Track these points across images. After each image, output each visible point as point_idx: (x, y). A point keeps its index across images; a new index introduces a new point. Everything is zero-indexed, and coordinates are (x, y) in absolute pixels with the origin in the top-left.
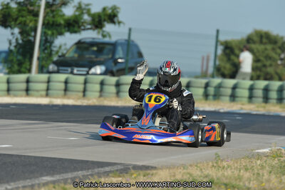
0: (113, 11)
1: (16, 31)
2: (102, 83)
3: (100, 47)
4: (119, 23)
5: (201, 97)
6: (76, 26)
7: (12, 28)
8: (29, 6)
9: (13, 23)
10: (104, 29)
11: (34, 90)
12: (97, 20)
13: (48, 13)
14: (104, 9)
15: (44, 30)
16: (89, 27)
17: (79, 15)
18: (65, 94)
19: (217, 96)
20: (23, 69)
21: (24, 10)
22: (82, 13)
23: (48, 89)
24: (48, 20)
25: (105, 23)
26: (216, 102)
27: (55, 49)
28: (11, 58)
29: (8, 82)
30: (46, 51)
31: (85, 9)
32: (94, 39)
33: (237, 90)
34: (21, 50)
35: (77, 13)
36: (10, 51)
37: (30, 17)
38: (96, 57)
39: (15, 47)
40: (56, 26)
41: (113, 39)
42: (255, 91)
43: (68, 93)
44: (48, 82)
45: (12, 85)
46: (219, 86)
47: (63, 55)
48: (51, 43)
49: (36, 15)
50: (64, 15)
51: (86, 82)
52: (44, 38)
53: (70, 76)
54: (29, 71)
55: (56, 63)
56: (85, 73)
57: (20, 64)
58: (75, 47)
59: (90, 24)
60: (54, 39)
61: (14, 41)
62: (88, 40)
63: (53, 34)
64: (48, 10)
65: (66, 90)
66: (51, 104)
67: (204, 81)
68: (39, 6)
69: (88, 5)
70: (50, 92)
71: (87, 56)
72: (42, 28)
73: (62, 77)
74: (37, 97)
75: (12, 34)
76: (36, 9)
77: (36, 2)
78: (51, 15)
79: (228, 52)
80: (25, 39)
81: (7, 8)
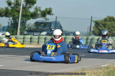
0: (50, 10)
1: (11, 18)
2: (45, 39)
3: (45, 24)
4: (52, 14)
6: (35, 16)
8: (16, 8)
9: (9, 15)
10: (46, 17)
12: (43, 13)
14: (46, 9)
19: (91, 43)
20: (14, 34)
21: (14, 10)
27: (27, 25)
28: (9, 29)
30: (23, 26)
31: (38, 9)
34: (13, 26)
35: (35, 11)
36: (9, 26)
37: (16, 13)
38: (43, 28)
40: (27, 16)
41: (50, 21)
44: (24, 38)
46: (92, 39)
47: (30, 28)
48: (25, 23)
49: (19, 12)
50: (30, 12)
51: (39, 38)
52: (22, 21)
53: (33, 36)
55: (27, 31)
56: (39, 35)
57: (13, 31)
59: (40, 15)
61: (10, 22)
62: (40, 22)
63: (26, 19)
65: (31, 41)
67: (86, 37)
69: (40, 7)
70: (24, 42)
71: (39, 28)
72: (21, 17)
73: (29, 36)
75: (9, 19)
77: (19, 7)
78: (25, 12)
79: (97, 25)
80: (14, 22)
81: (7, 9)
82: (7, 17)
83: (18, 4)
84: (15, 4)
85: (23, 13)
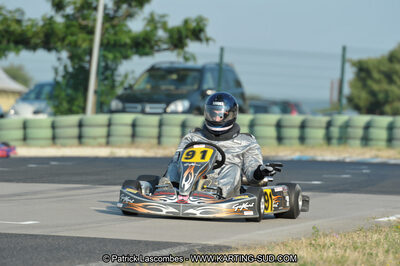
0: (198, 24)
1: (64, 54)
2: (184, 126)
3: (182, 75)
4: (208, 40)
5: (322, 142)
6: (148, 46)
7: (58, 51)
8: (80, 21)
9: (59, 44)
10: (186, 49)
11: (89, 137)
12: (176, 36)
13: (107, 29)
14: (186, 22)
15: (102, 53)
17: (152, 31)
18: (133, 142)
19: (344, 138)
20: (75, 108)
22: (156, 28)
23: (109, 135)
24: (107, 39)
25: (188, 41)
26: (341, 148)
27: (118, 79)
28: (56, 93)
29: (53, 127)
30: (106, 82)
31: (159, 22)
32: (172, 63)
33: (371, 130)
34: (72, 81)
35: (148, 28)
36: (56, 84)
37: (82, 36)
38: (177, 89)
39: (64, 77)
40: (118, 48)
41: (200, 63)
42: (396, 131)
43: (137, 140)
44: (109, 125)
45: (59, 131)
46: (346, 126)
47: (131, 87)
48: (114, 70)
49: (91, 32)
50: (130, 31)
51: (161, 125)
52: (103, 64)
53: (140, 116)
54: (83, 110)
55: (120, 98)
56: (160, 111)
57: (71, 101)
58: (146, 75)
59: (165, 43)
60: (117, 65)
61: (61, 69)
62: (164, 66)
63: (115, 58)
64: (107, 25)
65: (134, 135)
66: (113, 156)
67: (324, 119)
68: (95, 20)
69: (163, 16)
70: (112, 139)
71: (164, 87)
72: (100, 50)
73: (128, 118)
74: (93, 146)
75: (59, 59)
76: (90, 24)
77: (90, 15)
78: (112, 31)
79: (363, 75)
80: (76, 66)
81: (50, 24)
82: (49, 49)
83: (88, 6)
84: (78, 5)
85: (107, 35)
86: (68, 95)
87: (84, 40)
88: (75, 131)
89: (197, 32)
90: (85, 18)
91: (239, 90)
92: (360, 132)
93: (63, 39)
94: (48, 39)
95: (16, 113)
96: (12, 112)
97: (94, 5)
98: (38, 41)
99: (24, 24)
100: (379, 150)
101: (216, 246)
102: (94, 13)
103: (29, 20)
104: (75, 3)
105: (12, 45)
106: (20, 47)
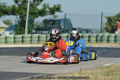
0: (58, 6)
1: (18, 16)
3: (54, 22)
4: (61, 11)
5: (95, 41)
6: (43, 13)
7: (16, 15)
8: (23, 6)
9: (17, 13)
10: (55, 14)
11: (25, 41)
12: (52, 10)
13: (31, 8)
14: (55, 6)
15: (29, 16)
16: (49, 13)
18: (38, 42)
19: (101, 41)
20: (22, 32)
21: (21, 8)
22: (46, 8)
23: (31, 41)
24: (31, 11)
25: (55, 12)
27: (35, 23)
28: (16, 28)
29: (14, 38)
30: (31, 25)
31: (47, 6)
32: (51, 18)
33: (110, 38)
34: (21, 24)
35: (43, 8)
36: (16, 25)
37: (23, 11)
38: (52, 26)
39: (18, 23)
40: (34, 14)
41: (59, 18)
42: (117, 38)
43: (40, 42)
44: (31, 37)
45: (16, 40)
46: (102, 37)
47: (38, 26)
48: (33, 21)
49: (26, 9)
50: (38, 9)
51: (47, 37)
52: (30, 19)
53: (41, 35)
54: (24, 33)
55: (35, 29)
56: (47, 33)
57: (20, 30)
58: (43, 22)
59: (49, 12)
60: (34, 19)
61: (17, 21)
62: (48, 19)
63: (33, 17)
64: (31, 7)
65: (39, 40)
66: (32, 47)
67: (96, 35)
68: (27, 6)
69: (48, 4)
70: (32, 42)
71: (48, 26)
72: (29, 15)
73: (37, 35)
74: (26, 44)
75: (17, 18)
77: (26, 4)
78: (32, 9)
79: (109, 21)
80: (22, 20)
81: (14, 7)
82: (14, 15)
83: (25, 2)
84: (22, 1)
85: (31, 10)
86: (19, 29)
87: (24, 12)
88: (21, 39)
89: (58, 9)
90: (24, 5)
91: (71, 26)
92: (106, 39)
93: (18, 12)
94: (13, 12)
95: (4, 34)
96: (3, 34)
97: (27, 1)
98: (10, 12)
99: (6, 7)
100: (112, 44)
101: (51, 74)
102: (27, 4)
103: (8, 6)
104: (21, 1)
105: (2, 14)
106: (5, 14)
